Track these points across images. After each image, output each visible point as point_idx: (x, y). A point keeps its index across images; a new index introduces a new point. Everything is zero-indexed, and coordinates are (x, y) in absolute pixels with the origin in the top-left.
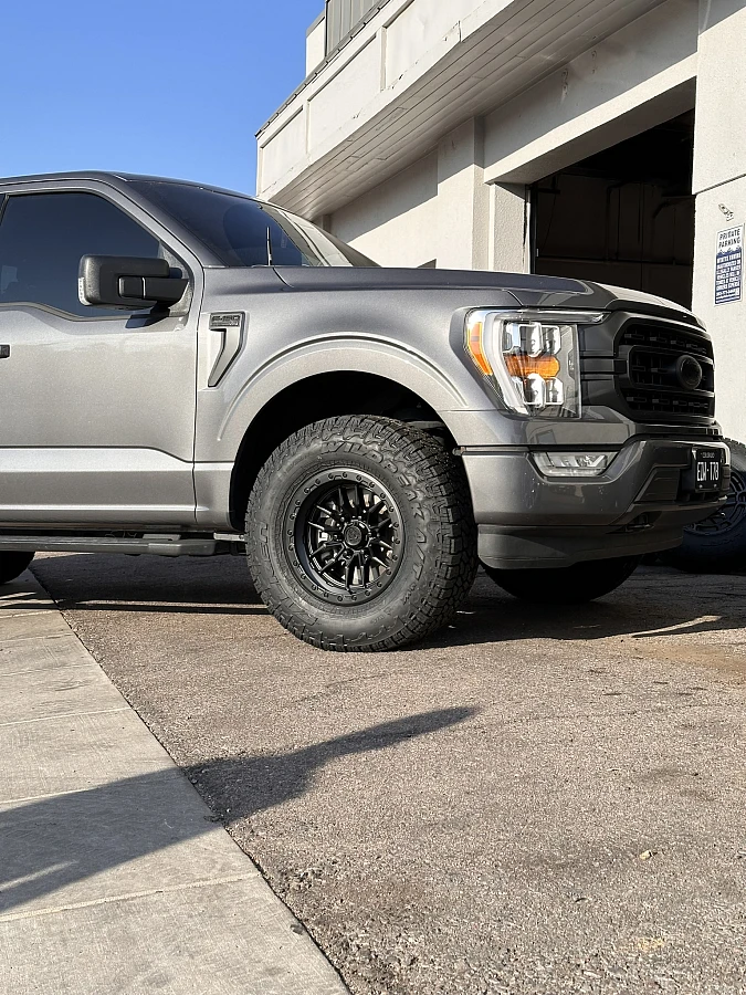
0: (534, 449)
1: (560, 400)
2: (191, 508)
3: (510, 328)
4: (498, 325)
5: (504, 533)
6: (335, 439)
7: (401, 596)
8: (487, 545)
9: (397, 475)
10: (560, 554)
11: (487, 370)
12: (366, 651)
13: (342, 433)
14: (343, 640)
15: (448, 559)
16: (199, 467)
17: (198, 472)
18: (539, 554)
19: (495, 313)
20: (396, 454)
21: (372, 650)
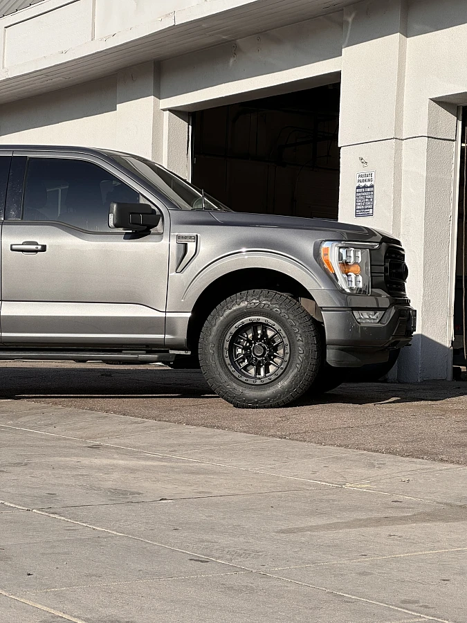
0: (354, 309)
1: (361, 285)
2: (162, 336)
3: (341, 250)
4: (337, 249)
5: (339, 349)
6: (254, 301)
7: (289, 380)
8: (331, 356)
9: (289, 320)
10: (359, 360)
11: (331, 270)
12: (268, 408)
13: (258, 299)
14: (257, 403)
15: (314, 362)
16: (168, 315)
17: (168, 317)
18: (352, 360)
19: (335, 243)
20: (288, 310)
21: (271, 407)
